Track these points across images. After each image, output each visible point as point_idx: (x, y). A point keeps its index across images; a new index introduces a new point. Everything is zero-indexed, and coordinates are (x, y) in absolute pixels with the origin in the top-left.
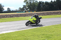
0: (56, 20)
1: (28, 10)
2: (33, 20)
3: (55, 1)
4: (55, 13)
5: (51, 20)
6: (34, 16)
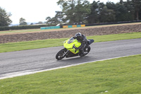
1: (68, 21)
2: (74, 47)
4: (128, 29)
6: (74, 38)
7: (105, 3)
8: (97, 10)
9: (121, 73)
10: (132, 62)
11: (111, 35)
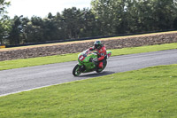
0: (64, 70)
3: (58, 14)
4: (60, 50)
5: (51, 71)
7: (30, 18)
8: (20, 26)
9: (53, 105)
10: (66, 91)
11: (39, 58)
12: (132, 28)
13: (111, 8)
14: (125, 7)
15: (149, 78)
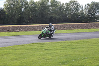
12: (26, 21)
13: (15, 8)
14: (23, 9)
15: (32, 49)
